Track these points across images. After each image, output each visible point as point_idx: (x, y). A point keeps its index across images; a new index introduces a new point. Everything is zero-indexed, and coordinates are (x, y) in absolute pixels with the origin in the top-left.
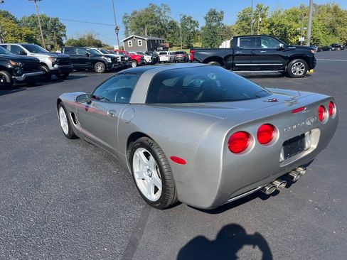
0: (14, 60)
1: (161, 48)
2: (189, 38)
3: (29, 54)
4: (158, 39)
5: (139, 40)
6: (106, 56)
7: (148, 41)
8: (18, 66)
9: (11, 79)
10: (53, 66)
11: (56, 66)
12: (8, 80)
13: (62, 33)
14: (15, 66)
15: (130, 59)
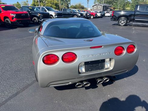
0: (40, 13)
1: (109, 10)
2: (124, 5)
3: (47, 11)
4: (109, 5)
5: (99, 6)
6: (79, 13)
7: (103, 7)
8: (41, 16)
9: (38, 21)
10: (55, 16)
11: (56, 16)
12: (37, 21)
13: (69, 3)
14: (40, 16)
15: (90, 15)
